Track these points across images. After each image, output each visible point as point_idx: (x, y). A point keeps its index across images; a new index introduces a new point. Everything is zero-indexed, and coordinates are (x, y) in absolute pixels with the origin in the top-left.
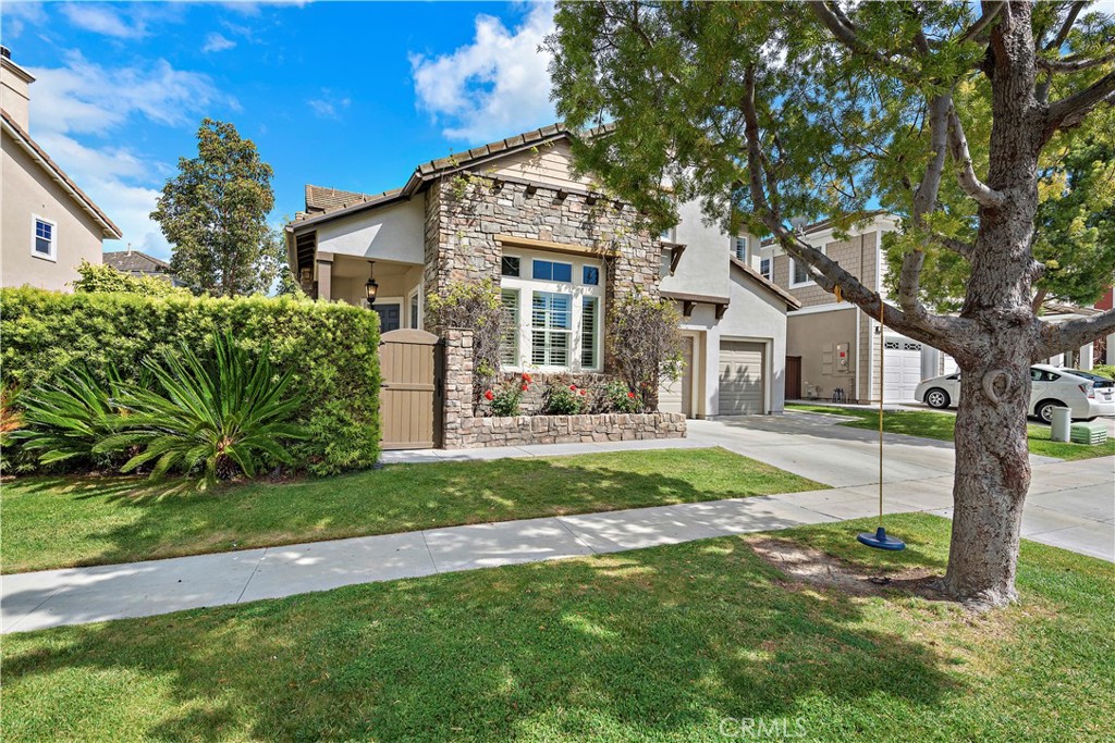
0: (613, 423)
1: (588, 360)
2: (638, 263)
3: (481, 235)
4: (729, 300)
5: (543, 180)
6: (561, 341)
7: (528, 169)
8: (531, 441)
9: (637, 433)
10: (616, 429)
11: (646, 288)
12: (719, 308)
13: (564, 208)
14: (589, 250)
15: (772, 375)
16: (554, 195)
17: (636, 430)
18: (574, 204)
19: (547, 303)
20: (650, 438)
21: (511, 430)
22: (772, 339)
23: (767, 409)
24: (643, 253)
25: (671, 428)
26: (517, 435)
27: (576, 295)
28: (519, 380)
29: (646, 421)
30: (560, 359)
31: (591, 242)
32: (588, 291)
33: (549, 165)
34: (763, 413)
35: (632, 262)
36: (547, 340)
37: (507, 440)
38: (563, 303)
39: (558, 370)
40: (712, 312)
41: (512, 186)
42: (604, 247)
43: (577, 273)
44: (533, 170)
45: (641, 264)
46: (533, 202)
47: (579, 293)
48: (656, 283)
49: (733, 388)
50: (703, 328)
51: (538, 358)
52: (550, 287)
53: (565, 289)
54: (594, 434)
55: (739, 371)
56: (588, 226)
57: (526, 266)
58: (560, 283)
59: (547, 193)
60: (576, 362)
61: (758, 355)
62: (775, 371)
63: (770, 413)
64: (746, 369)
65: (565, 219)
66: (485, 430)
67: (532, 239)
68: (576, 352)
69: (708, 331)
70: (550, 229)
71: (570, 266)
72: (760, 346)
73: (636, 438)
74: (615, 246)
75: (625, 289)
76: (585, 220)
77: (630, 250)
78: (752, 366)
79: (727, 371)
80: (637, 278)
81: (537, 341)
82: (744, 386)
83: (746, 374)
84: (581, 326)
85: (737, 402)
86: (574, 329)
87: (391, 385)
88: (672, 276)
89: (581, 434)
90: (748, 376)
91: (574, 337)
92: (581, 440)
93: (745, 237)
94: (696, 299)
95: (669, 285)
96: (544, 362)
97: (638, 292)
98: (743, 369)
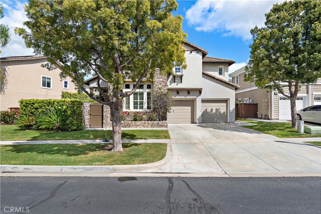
0: (145, 123)
1: (149, 107)
2: (160, 82)
4: (202, 88)
6: (142, 103)
10: (146, 125)
11: (163, 88)
12: (200, 91)
15: (230, 111)
17: (152, 125)
19: (138, 94)
20: (156, 127)
22: (229, 99)
23: (228, 121)
24: (162, 80)
25: (163, 125)
27: (145, 92)
28: (127, 113)
29: (155, 123)
30: (142, 108)
31: (146, 79)
32: (148, 90)
34: (227, 123)
35: (158, 82)
36: (139, 103)
38: (142, 94)
39: (141, 110)
40: (198, 93)
43: (145, 86)
48: (166, 87)
50: (195, 97)
51: (135, 107)
53: (141, 90)
54: (140, 126)
55: (216, 109)
57: (131, 86)
60: (145, 108)
61: (225, 104)
62: (230, 109)
63: (229, 122)
67: (130, 80)
68: (145, 106)
69: (197, 98)
71: (143, 85)
72: (226, 101)
73: (152, 127)
74: (153, 79)
75: (156, 89)
77: (158, 79)
78: (222, 108)
79: (212, 109)
80: (160, 86)
81: (135, 103)
82: (219, 114)
83: (219, 110)
84: (146, 99)
85: (216, 119)
86: (144, 100)
87: (93, 114)
88: (181, 83)
89: (136, 126)
90: (220, 111)
91: (144, 102)
92: (136, 127)
93: (222, 67)
94: (190, 89)
95: (180, 86)
96: (137, 108)
97: (160, 90)
98: (218, 109)
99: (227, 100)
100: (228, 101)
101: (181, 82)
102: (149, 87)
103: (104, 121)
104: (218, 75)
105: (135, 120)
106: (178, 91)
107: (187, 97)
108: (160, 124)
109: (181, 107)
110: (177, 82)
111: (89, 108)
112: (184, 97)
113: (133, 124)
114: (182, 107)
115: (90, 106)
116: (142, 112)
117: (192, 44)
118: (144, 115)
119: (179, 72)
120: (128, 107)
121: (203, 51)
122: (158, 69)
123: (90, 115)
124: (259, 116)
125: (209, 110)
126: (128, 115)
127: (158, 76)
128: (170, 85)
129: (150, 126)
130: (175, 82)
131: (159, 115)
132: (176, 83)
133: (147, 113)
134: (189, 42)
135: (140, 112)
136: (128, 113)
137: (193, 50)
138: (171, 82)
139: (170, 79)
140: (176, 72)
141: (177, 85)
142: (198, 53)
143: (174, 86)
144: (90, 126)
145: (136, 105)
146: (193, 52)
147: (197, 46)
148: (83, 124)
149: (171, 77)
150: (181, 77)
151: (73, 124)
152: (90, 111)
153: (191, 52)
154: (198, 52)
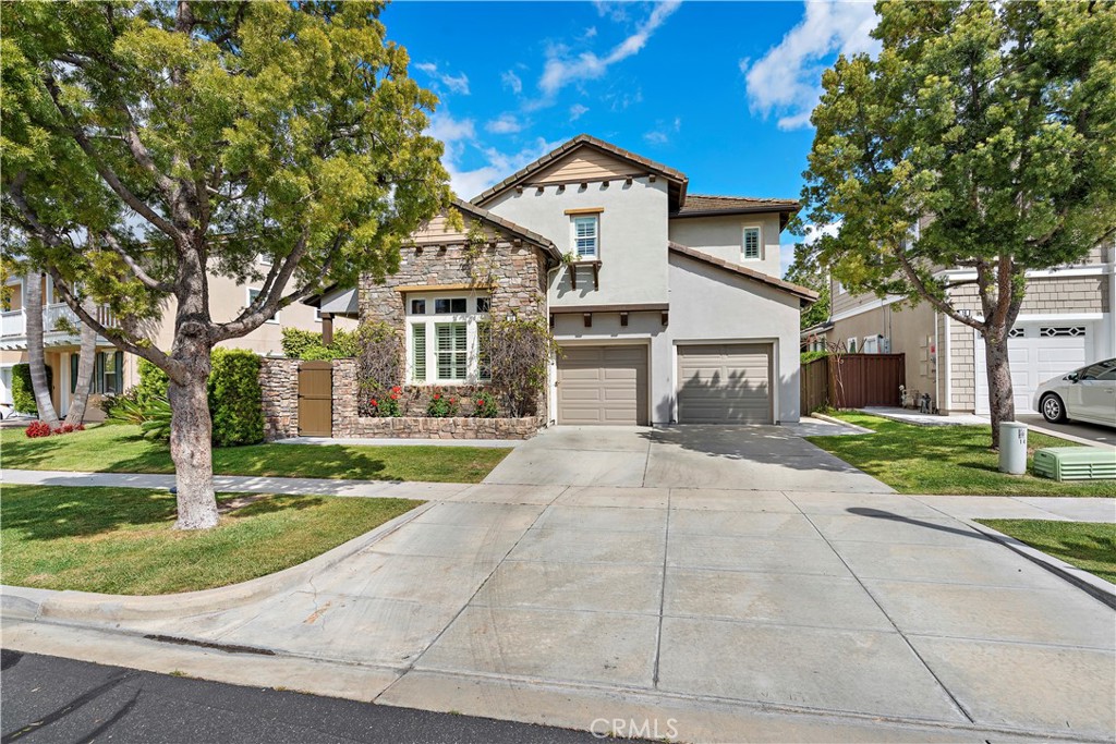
0: (456, 425)
1: (484, 375)
2: (513, 290)
3: (385, 289)
4: (668, 305)
5: (431, 240)
6: (462, 360)
7: (419, 234)
8: (392, 435)
9: (477, 434)
10: (460, 430)
11: (522, 309)
12: (660, 315)
13: (446, 257)
14: (467, 286)
15: (780, 380)
16: (438, 249)
17: (477, 431)
18: (454, 252)
19: (453, 331)
20: (490, 438)
21: (377, 427)
22: (778, 339)
23: (776, 418)
24: (519, 281)
25: (511, 430)
26: (381, 431)
27: (470, 322)
28: (414, 391)
29: (487, 424)
30: (461, 374)
31: (470, 280)
32: (478, 317)
33: (434, 227)
34: (772, 424)
35: (508, 290)
36: (454, 359)
37: (375, 434)
38: (461, 330)
39: (459, 382)
40: (658, 321)
41: (405, 250)
42: (481, 280)
43: (472, 305)
44: (423, 234)
45: (517, 290)
46: (422, 259)
47: (472, 321)
48: (532, 304)
49: (724, 395)
50: (649, 335)
51: (444, 374)
52: (448, 319)
53: (459, 318)
54: (441, 433)
55: (733, 376)
56: (466, 268)
57: (430, 305)
58: (455, 314)
59: (432, 249)
60: (471, 375)
61: (764, 358)
62: (781, 375)
63: (778, 423)
64: (743, 374)
65: (448, 265)
66: (360, 426)
67: (423, 285)
68: (473, 368)
69: (653, 338)
70: (436, 275)
71: (465, 300)
72: (766, 347)
73: (477, 438)
74: (490, 280)
75: (502, 314)
76: (465, 262)
77: (507, 280)
78: (754, 370)
79: (716, 377)
80: (513, 302)
81: (444, 360)
82: (741, 393)
83: (743, 379)
84: (476, 347)
85: (731, 410)
86: (468, 350)
87: (307, 395)
88: (597, 290)
89: (430, 432)
90: (746, 382)
91: (468, 356)
92: (429, 437)
93: (756, 227)
94: (624, 309)
95: (593, 299)
96: (449, 376)
97: (514, 314)
98: (738, 374)
99: (772, 344)
100: (775, 346)
101: (596, 285)
102: (482, 306)
103: (335, 417)
104: (743, 255)
105: (432, 413)
106: (588, 317)
107: (620, 336)
108: (503, 428)
109: (603, 370)
110: (582, 286)
111: (292, 378)
112: (609, 337)
113: (421, 427)
114: (608, 370)
115: (299, 370)
116: (459, 388)
117: (630, 155)
118: (464, 396)
119: (591, 251)
120: (421, 374)
121: (670, 176)
122: (508, 244)
123: (299, 396)
124: (908, 399)
125: (706, 378)
126: (417, 397)
127: (508, 268)
128: (560, 296)
129: (470, 434)
130: (574, 287)
131: (512, 396)
132: (579, 291)
133: (473, 390)
134: (619, 150)
135: (452, 387)
136: (418, 392)
137: (635, 176)
138: (562, 289)
139: (558, 279)
140: (581, 252)
141: (582, 296)
142: (654, 184)
143: (573, 299)
144: (299, 430)
145: (446, 366)
146: (634, 181)
147: (647, 161)
148: (267, 426)
149: (563, 271)
150: (595, 268)
151: (230, 427)
152: (299, 385)
153: (629, 183)
154: (652, 181)
